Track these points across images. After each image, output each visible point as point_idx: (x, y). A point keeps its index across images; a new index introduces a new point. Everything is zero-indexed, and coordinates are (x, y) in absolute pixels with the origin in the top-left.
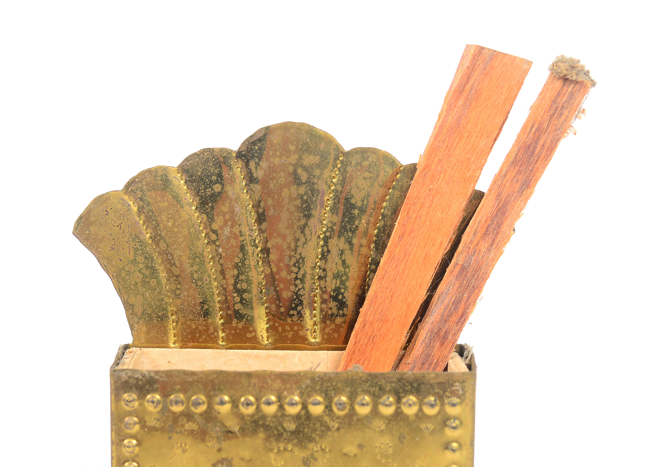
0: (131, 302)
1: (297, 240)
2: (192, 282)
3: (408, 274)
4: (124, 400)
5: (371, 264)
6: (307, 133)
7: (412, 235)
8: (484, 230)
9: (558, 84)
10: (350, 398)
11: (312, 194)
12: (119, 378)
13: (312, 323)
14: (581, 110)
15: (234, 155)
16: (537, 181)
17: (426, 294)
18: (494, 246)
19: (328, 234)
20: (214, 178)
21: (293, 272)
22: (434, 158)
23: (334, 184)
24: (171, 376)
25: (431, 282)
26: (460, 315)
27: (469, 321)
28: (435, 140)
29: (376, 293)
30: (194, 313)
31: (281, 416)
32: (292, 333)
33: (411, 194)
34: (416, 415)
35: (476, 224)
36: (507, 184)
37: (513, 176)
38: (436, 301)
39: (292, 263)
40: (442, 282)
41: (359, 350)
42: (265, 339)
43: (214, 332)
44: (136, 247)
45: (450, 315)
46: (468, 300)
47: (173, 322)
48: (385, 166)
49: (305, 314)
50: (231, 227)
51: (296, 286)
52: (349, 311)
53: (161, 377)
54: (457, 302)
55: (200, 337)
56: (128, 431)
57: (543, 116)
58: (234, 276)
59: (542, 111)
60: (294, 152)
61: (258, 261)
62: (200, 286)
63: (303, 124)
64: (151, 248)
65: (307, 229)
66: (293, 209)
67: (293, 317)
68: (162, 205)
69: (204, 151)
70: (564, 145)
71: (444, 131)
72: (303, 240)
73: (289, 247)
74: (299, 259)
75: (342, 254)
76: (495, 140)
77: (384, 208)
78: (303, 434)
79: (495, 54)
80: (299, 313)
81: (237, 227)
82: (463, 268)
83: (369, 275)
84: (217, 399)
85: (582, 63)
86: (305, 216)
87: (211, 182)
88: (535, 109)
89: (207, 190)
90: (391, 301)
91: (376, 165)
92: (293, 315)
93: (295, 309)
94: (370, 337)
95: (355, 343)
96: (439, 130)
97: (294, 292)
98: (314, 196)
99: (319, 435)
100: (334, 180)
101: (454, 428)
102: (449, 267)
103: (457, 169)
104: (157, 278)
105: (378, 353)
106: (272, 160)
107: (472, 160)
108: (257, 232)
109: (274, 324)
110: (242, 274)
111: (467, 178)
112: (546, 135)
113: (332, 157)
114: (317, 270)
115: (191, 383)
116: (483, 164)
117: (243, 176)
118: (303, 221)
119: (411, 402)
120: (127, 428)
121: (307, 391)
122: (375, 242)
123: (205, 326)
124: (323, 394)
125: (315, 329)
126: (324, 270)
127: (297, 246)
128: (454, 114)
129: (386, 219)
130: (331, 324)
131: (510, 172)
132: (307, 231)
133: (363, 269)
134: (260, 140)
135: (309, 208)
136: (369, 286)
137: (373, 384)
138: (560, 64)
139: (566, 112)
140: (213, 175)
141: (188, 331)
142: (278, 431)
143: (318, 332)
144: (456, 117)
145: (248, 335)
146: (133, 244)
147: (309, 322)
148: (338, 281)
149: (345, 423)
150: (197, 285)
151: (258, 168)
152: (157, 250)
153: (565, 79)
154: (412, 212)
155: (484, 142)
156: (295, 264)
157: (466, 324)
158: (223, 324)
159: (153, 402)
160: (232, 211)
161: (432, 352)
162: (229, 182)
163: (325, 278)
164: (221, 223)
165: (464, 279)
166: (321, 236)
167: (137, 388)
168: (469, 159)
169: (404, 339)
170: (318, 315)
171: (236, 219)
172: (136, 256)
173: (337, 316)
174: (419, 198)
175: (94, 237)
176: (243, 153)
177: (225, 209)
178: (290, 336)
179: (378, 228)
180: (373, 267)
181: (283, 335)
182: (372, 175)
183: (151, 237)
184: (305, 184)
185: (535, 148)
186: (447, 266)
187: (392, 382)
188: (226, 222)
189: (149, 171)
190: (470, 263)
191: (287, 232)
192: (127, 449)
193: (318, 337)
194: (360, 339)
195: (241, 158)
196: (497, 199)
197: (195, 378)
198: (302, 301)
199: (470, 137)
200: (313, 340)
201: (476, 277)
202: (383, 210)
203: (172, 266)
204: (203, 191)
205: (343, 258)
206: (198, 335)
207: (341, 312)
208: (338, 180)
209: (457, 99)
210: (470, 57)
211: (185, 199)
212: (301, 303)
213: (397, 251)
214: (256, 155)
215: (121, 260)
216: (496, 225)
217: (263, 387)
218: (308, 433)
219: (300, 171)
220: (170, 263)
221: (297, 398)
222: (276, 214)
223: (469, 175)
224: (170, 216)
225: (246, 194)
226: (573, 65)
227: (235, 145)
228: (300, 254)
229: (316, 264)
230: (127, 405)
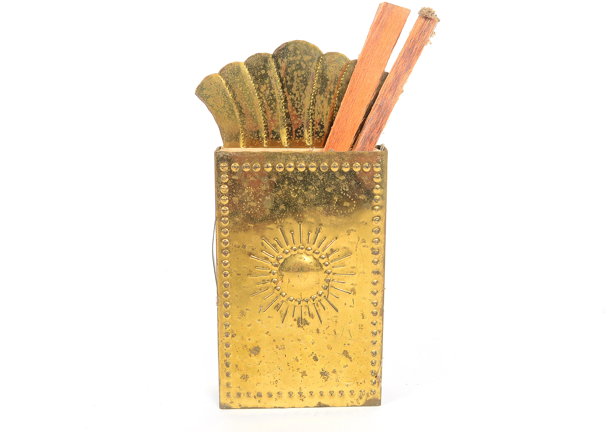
0: (222, 127)
1: (301, 96)
2: (251, 117)
3: (354, 109)
4: (221, 166)
5: (336, 108)
6: (305, 45)
7: (356, 91)
8: (390, 88)
9: (423, 20)
10: (328, 164)
11: (308, 74)
12: (219, 156)
13: (308, 136)
14: (433, 33)
15: (271, 56)
16: (414, 65)
17: (363, 119)
18: (394, 96)
19: (315, 93)
20: (262, 67)
21: (299, 111)
22: (366, 54)
23: (318, 69)
24: (244, 155)
25: (365, 113)
26: (378, 129)
27: (383, 132)
28: (366, 46)
29: (339, 118)
30: (252, 132)
31: (296, 173)
32: (299, 140)
33: (355, 72)
34: (359, 172)
35: (386, 85)
36: (400, 67)
37: (402, 63)
38: (367, 122)
39: (298, 107)
40: (370, 113)
41: (331, 145)
42: (286, 144)
43: (262, 140)
44: (225, 100)
45: (374, 129)
46: (382, 121)
47: (242, 136)
48: (342, 61)
49: (305, 131)
50: (270, 90)
51: (301, 118)
52: (325, 130)
53: (239, 155)
54: (377, 123)
55: (255, 143)
56: (223, 181)
57: (416, 35)
58: (271, 114)
59: (415, 33)
60: (299, 54)
61: (283, 106)
62: (255, 118)
63: (303, 41)
64: (232, 101)
65: (305, 91)
66: (299, 81)
67: (299, 133)
68: (237, 80)
69: (257, 54)
70: (426, 49)
71: (370, 42)
72: (303, 96)
73: (297, 100)
74: (302, 105)
75: (322, 103)
76: (394, 46)
77: (342, 81)
78: (306, 182)
79: (393, 6)
80: (302, 131)
81: (273, 90)
82: (380, 106)
83: (335, 112)
84: (265, 165)
85: (433, 10)
86: (305, 84)
87: (260, 69)
88: (412, 33)
89: (258, 73)
90: (346, 122)
91: (338, 60)
92: (299, 132)
93: (300, 129)
94: (336, 140)
95: (330, 142)
96: (368, 41)
97: (299, 121)
98: (309, 75)
99: (314, 182)
100: (318, 68)
101: (377, 178)
102: (373, 106)
103: (376, 60)
104: (234, 115)
105: (340, 147)
106: (289, 58)
107: (383, 56)
108: (282, 92)
109: (290, 136)
110: (275, 112)
111: (381, 64)
112: (417, 44)
113: (317, 57)
114: (311, 111)
115: (253, 158)
116: (388, 57)
117: (275, 66)
118: (304, 87)
119: (357, 166)
120: (223, 180)
121: (308, 161)
122: (338, 97)
123: (257, 137)
124: (316, 162)
125: (310, 139)
126: (314, 110)
127: (301, 99)
128: (375, 34)
129: (343, 86)
130: (317, 136)
131: (401, 61)
132: (305, 92)
133: (332, 110)
134: (283, 49)
135: (306, 81)
136: (335, 118)
137: (340, 157)
138: (423, 10)
139: (426, 33)
140: (261, 65)
141: (249, 140)
142: (294, 180)
143: (311, 140)
144: (375, 35)
145: (278, 142)
146: (224, 99)
147: (306, 135)
148: (321, 116)
149: (326, 176)
150: (254, 118)
151: (283, 62)
152: (235, 102)
153: (426, 18)
154: (356, 80)
155: (389, 47)
156: (300, 107)
157: (382, 134)
158: (266, 137)
159: (235, 167)
160: (270, 82)
161: (366, 146)
162: (269, 69)
163: (314, 114)
164: (265, 89)
165: (380, 112)
166: (312, 94)
167: (227, 160)
168: (382, 55)
169: (352, 140)
170: (311, 132)
171: (272, 86)
172: (224, 105)
173: (320, 132)
174: (359, 73)
175: (205, 95)
176: (275, 55)
177: (267, 81)
178: (298, 142)
179: (339, 90)
180: (337, 109)
181: (295, 141)
182: (336, 65)
183: (232, 96)
184: (305, 69)
185: (412, 50)
186: (372, 105)
187: (348, 156)
188: (267, 88)
189: (231, 64)
190: (383, 104)
191: (297, 92)
192: (223, 190)
193: (311, 143)
194: (332, 140)
195: (274, 57)
196: (396, 74)
197: (255, 155)
198: (304, 125)
199: (382, 45)
200: (309, 144)
201: (386, 111)
202: (341, 82)
203: (242, 109)
204: (256, 73)
205: (323, 104)
206: (254, 142)
207: (322, 130)
208: (320, 67)
209: (376, 27)
210: (382, 8)
211: (248, 77)
212: (303, 126)
213: (349, 98)
214: (281, 56)
215: (218, 107)
216: (395, 86)
217: (287, 159)
218: (308, 181)
219: (302, 63)
220: (240, 108)
221: (304, 165)
222: (291, 84)
223: (382, 63)
224: (241, 85)
225: (277, 75)
226: (430, 11)
227: (271, 51)
228: (303, 103)
229: (310, 108)
230: (223, 169)
